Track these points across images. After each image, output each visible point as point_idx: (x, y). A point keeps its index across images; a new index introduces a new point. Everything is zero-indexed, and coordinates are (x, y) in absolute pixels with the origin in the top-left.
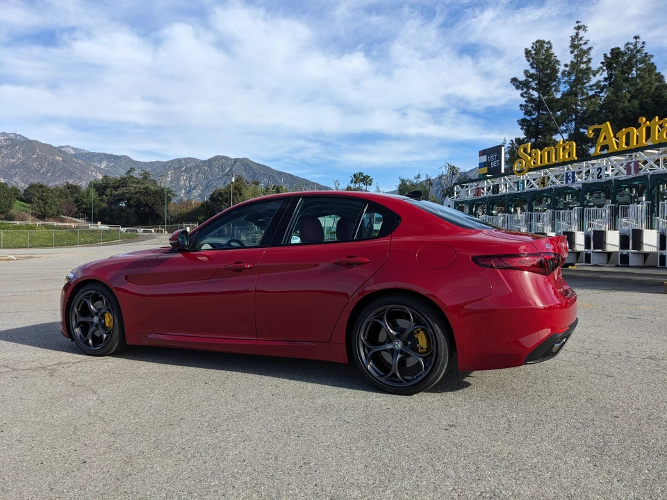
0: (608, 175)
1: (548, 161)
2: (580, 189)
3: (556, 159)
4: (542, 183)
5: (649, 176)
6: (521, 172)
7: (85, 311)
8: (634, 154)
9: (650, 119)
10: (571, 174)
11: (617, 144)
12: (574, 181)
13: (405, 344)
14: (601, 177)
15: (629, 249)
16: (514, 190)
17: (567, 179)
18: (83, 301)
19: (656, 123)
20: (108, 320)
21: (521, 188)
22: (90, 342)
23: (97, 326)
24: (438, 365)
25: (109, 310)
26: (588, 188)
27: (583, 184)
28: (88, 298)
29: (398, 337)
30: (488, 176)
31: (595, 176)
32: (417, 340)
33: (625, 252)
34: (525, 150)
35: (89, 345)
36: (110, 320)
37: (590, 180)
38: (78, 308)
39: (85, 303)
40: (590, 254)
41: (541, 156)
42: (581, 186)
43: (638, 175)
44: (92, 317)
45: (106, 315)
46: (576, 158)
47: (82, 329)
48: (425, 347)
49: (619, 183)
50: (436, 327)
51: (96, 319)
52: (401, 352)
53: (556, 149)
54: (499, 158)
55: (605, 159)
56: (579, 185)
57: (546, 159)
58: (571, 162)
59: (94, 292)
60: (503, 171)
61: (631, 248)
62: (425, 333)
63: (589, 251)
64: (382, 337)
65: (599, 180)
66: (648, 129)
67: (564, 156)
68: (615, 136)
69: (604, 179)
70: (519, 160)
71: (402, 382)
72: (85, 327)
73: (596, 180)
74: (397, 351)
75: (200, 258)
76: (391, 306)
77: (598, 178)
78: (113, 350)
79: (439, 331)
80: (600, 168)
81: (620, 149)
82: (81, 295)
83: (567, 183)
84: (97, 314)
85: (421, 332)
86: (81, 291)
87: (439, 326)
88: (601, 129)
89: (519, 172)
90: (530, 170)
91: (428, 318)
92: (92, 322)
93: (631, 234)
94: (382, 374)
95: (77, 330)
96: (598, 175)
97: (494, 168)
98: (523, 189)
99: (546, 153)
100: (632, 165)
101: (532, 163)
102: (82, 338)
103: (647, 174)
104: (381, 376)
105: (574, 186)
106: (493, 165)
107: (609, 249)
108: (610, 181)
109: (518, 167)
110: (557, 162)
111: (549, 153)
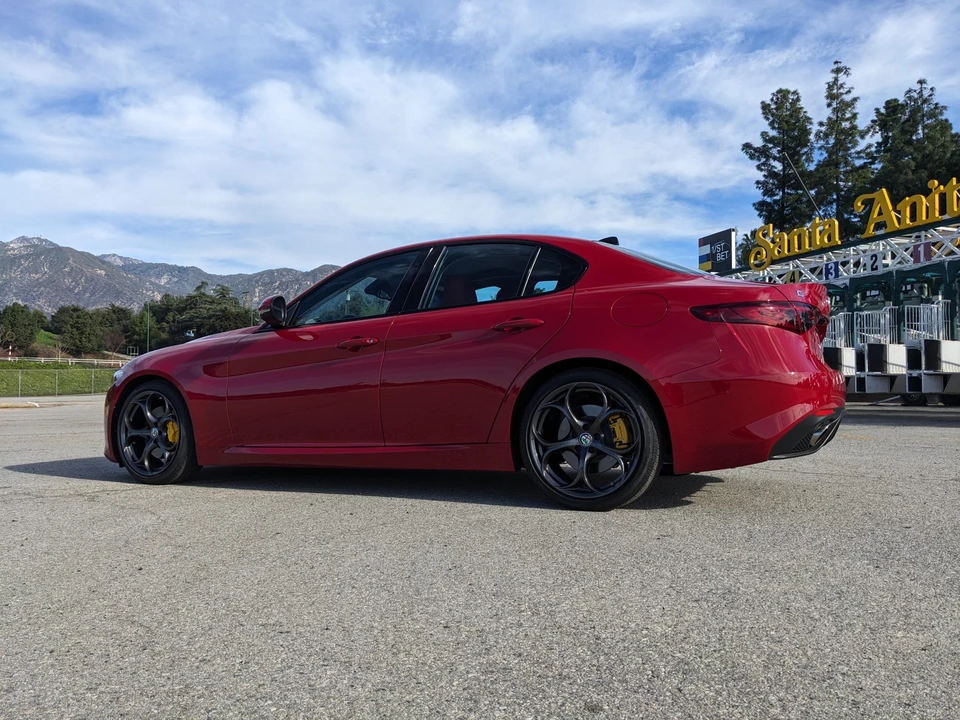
0: (887, 266)
1: (799, 248)
2: (846, 287)
3: (810, 246)
4: (791, 281)
5: (946, 265)
6: (759, 266)
7: (140, 422)
8: (923, 233)
9: (944, 182)
10: (833, 265)
11: (898, 219)
12: (837, 276)
13: (596, 437)
14: (876, 268)
15: (920, 368)
17: (828, 272)
18: (137, 407)
19: (954, 188)
20: (172, 432)
22: (146, 463)
23: (156, 441)
24: (645, 464)
25: (174, 417)
26: (858, 285)
27: (852, 280)
28: (144, 403)
29: (586, 428)
30: (712, 273)
31: (869, 267)
32: (614, 432)
33: (915, 373)
34: (766, 235)
35: (144, 469)
36: (175, 433)
37: (862, 272)
38: (129, 417)
39: (140, 409)
41: (789, 241)
42: (847, 282)
43: (927, 264)
44: (150, 429)
45: (170, 426)
46: (839, 243)
47: (135, 448)
48: (625, 441)
49: (903, 275)
50: (642, 410)
51: (154, 432)
52: (591, 449)
53: (810, 231)
54: (728, 248)
55: (881, 243)
56: (845, 281)
57: (796, 246)
58: (832, 248)
59: (152, 393)
60: (734, 266)
61: (923, 367)
62: (625, 423)
63: (862, 375)
64: (564, 429)
65: (874, 273)
66: (943, 197)
67: (822, 240)
68: (895, 209)
69: (881, 271)
70: (757, 249)
71: (592, 492)
72: (139, 444)
73: (868, 272)
74: (586, 448)
75: (304, 337)
76: (576, 383)
77: (873, 269)
78: (179, 474)
79: (645, 415)
80: (875, 256)
81: (903, 227)
82: (133, 399)
83: (827, 278)
84: (156, 425)
85: (620, 421)
86: (135, 392)
87: (645, 409)
88: (874, 199)
89: (757, 266)
90: (773, 262)
91: (629, 398)
92: (149, 437)
93: (923, 346)
94: (564, 483)
95: (128, 449)
96: (873, 265)
97: (722, 262)
99: (796, 237)
100: (921, 249)
101: (776, 252)
102: (134, 460)
103: (944, 262)
104: (562, 485)
105: (839, 283)
106: (720, 257)
107: (892, 370)
108: (890, 273)
109: (755, 259)
110: (812, 249)
111: (799, 237)
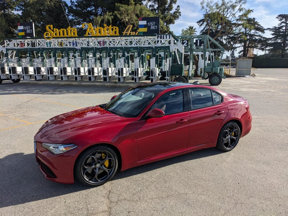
1: (63, 35)
2: (80, 50)
4: (60, 45)
5: (109, 48)
6: (48, 38)
9: (108, 25)
10: (75, 42)
12: (76, 46)
14: (89, 46)
16: (44, 46)
17: (73, 44)
19: (111, 28)
21: (49, 46)
26: (83, 49)
27: (81, 48)
30: (28, 37)
33: (105, 76)
34: (50, 28)
37: (84, 46)
40: (91, 77)
41: (59, 32)
42: (80, 48)
43: (104, 47)
46: (77, 36)
49: (97, 49)
53: (67, 30)
55: (90, 38)
56: (79, 48)
58: (75, 37)
60: (34, 36)
61: (107, 75)
67: (71, 34)
70: (46, 33)
73: (86, 46)
77: (88, 46)
80: (88, 42)
81: (97, 35)
83: (73, 46)
90: (53, 38)
93: (107, 70)
96: (88, 45)
97: (30, 34)
98: (50, 46)
100: (102, 42)
101: (54, 35)
103: (108, 47)
105: (77, 48)
108: (93, 48)
109: (46, 35)
110: (68, 36)
111: (63, 31)
